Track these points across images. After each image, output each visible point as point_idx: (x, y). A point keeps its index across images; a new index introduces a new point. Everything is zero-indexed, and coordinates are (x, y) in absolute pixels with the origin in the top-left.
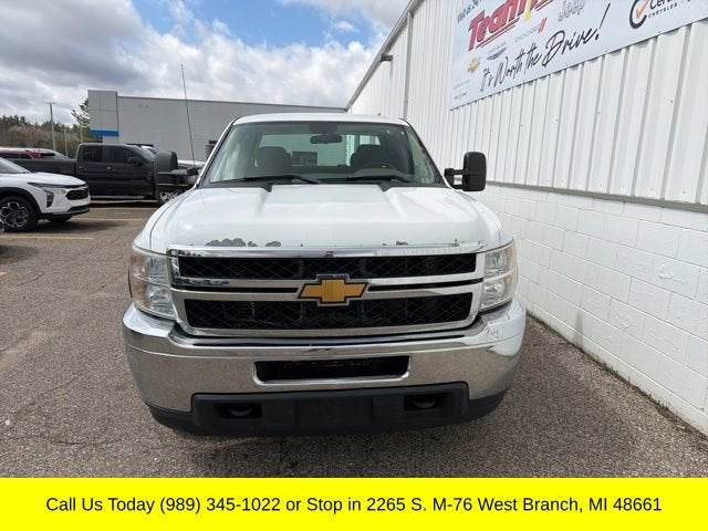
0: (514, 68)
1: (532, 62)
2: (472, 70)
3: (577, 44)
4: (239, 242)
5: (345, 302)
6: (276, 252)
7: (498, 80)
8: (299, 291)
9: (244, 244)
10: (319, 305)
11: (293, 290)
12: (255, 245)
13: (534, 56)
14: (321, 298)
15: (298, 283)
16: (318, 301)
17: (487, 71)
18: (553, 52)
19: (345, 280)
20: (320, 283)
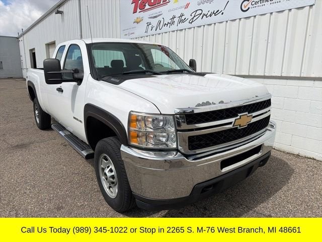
0: (169, 23)
1: (182, 21)
3: (210, 16)
5: (246, 125)
6: (223, 107)
7: (158, 28)
8: (233, 124)
9: (210, 104)
11: (230, 123)
12: (215, 104)
15: (233, 120)
16: (239, 126)
17: (149, 24)
18: (195, 18)
19: (247, 115)
20: (240, 118)
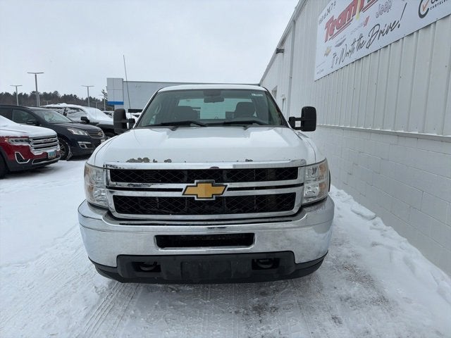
0: (350, 51)
1: (360, 46)
2: (327, 55)
3: (387, 32)
4: (147, 160)
5: (212, 197)
7: (341, 60)
8: (183, 191)
9: (149, 161)
10: (196, 199)
11: (180, 190)
12: (157, 162)
13: (361, 42)
14: (197, 195)
15: (183, 186)
16: (195, 196)
17: (335, 55)
18: (372, 39)
19: (212, 184)
20: (197, 186)
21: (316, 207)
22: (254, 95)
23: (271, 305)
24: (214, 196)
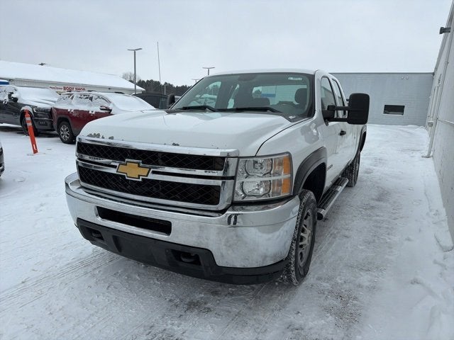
5: (139, 178)
9: (99, 137)
10: (126, 178)
11: (115, 167)
12: (104, 138)
16: (126, 175)
19: (139, 164)
20: (126, 165)
21: (261, 207)
22: (292, 79)
23: (209, 305)
24: (141, 177)
